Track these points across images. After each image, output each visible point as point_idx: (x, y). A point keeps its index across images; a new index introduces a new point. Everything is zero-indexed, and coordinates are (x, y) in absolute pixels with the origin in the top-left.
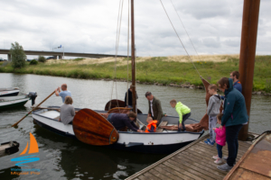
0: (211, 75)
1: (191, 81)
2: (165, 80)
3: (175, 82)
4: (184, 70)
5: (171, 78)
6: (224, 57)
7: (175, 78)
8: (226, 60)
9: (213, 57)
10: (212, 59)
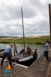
0: (38, 41)
1: (34, 42)
2: (28, 42)
3: (31, 43)
4: (31, 40)
5: (29, 42)
6: (40, 36)
7: (30, 42)
8: (40, 37)
9: (37, 36)
10: (37, 37)
